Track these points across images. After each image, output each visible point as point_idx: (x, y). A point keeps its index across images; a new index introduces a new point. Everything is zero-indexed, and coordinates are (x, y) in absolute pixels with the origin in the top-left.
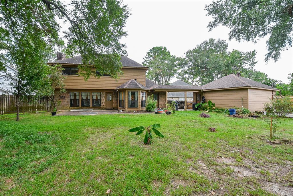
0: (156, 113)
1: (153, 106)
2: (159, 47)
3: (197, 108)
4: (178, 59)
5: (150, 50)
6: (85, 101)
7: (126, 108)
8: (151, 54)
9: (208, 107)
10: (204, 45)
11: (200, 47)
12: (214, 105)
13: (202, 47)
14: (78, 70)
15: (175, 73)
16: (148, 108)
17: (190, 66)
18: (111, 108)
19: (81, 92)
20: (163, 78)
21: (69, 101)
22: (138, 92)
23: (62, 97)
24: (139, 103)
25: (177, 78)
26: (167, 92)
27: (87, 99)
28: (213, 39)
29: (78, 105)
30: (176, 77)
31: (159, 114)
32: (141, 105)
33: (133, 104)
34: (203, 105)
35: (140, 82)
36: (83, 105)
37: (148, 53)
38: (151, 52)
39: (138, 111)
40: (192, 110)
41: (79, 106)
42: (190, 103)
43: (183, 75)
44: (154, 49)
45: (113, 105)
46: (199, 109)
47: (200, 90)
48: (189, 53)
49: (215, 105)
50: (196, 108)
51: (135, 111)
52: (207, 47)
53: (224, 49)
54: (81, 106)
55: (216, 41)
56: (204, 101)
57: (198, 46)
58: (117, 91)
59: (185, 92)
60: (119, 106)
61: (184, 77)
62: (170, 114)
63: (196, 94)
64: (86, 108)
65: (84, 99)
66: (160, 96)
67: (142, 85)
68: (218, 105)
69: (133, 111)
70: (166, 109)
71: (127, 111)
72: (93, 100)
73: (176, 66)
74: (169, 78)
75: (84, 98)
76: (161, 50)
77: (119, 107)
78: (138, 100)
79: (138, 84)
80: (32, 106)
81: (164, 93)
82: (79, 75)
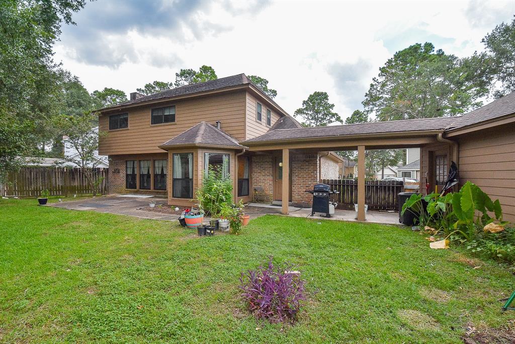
6: (145, 178)
19: (140, 161)
21: (125, 178)
22: (192, 154)
23: (117, 170)
24: (195, 186)
26: (286, 152)
29: (135, 185)
36: (141, 186)
41: (136, 188)
51: (177, 209)
65: (144, 175)
72: (156, 176)
75: (145, 172)
78: (195, 178)
79: (201, 132)
82: (129, 128)
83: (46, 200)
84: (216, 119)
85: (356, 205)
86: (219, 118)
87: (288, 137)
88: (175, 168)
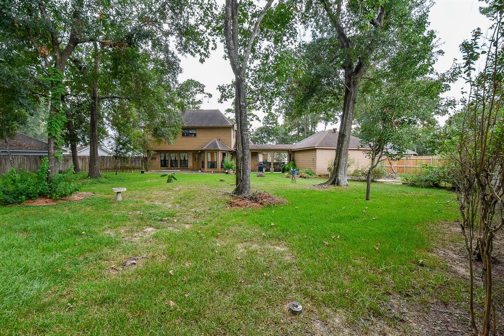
6: (173, 162)
7: (206, 169)
18: (197, 169)
22: (216, 153)
23: (154, 158)
24: (218, 164)
27: (175, 160)
32: (220, 166)
33: (213, 165)
35: (226, 142)
36: (172, 166)
39: (217, 172)
51: (212, 172)
54: (171, 167)
58: (200, 151)
60: (201, 167)
64: (175, 169)
67: (223, 146)
71: (206, 172)
72: (181, 160)
75: (173, 159)
78: (217, 161)
79: (218, 144)
88: (208, 158)
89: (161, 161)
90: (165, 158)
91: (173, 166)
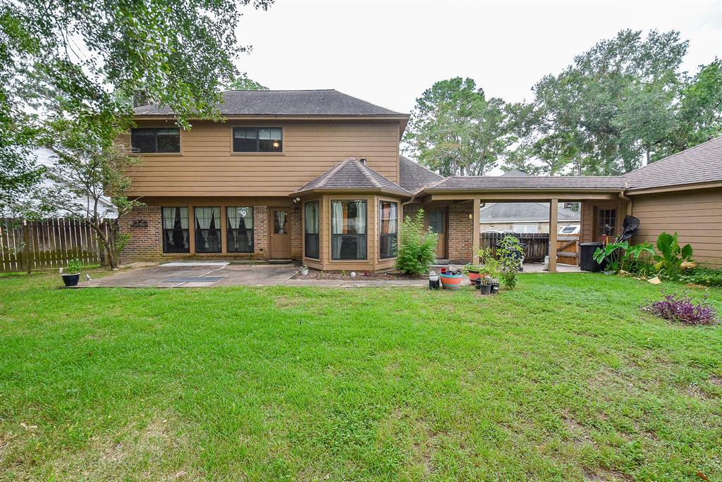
0: (434, 285)
1: (422, 257)
2: (452, 81)
3: (604, 262)
4: (509, 109)
5: (427, 93)
6: (206, 235)
7: (325, 262)
8: (428, 103)
9: (658, 258)
10: (598, 54)
11: (585, 62)
12: (687, 251)
13: (593, 64)
14: (179, 136)
15: (500, 152)
16: (403, 262)
17: (550, 127)
18: (284, 257)
19: (194, 208)
20: (462, 168)
21: (161, 236)
22: (365, 202)
23: (140, 222)
24: (369, 244)
25: (504, 168)
26: (477, 203)
27: (213, 230)
28: (633, 32)
29: (186, 247)
30: (499, 167)
31: (444, 288)
32: (377, 250)
33: (350, 246)
34: (636, 253)
35: (381, 169)
36: (200, 248)
37: (420, 101)
38: (427, 98)
39: (367, 274)
40: (576, 269)
41: (189, 252)
42: (565, 244)
43: (522, 160)
44: (438, 86)
45: (293, 250)
46: (611, 269)
47: (618, 194)
48: (546, 87)
49: (694, 253)
50: (600, 261)
51: (354, 274)
52: (612, 61)
53: (669, 63)
55: (644, 38)
56: (634, 236)
57: (579, 60)
58: (298, 199)
59: (549, 201)
60: (304, 254)
61: (526, 165)
62: (492, 291)
63: (595, 208)
64: (211, 259)
65: (203, 230)
66: (451, 217)
67: (384, 179)
68: (704, 253)
69: (349, 272)
70: (477, 266)
71: (327, 271)
72: (230, 231)
73: (504, 131)
74: (482, 166)
75: (205, 225)
76: (458, 86)
77: (306, 256)
78: (369, 232)
79: (367, 173)
80: (53, 252)
81: (467, 208)
82: (182, 152)
83: (77, 277)
84: (359, 154)
85: (547, 257)
86: (365, 154)
87: (475, 186)
88: (333, 221)
89: (165, 232)
90: (178, 223)
91: (204, 251)
